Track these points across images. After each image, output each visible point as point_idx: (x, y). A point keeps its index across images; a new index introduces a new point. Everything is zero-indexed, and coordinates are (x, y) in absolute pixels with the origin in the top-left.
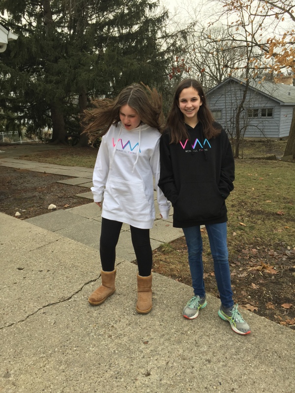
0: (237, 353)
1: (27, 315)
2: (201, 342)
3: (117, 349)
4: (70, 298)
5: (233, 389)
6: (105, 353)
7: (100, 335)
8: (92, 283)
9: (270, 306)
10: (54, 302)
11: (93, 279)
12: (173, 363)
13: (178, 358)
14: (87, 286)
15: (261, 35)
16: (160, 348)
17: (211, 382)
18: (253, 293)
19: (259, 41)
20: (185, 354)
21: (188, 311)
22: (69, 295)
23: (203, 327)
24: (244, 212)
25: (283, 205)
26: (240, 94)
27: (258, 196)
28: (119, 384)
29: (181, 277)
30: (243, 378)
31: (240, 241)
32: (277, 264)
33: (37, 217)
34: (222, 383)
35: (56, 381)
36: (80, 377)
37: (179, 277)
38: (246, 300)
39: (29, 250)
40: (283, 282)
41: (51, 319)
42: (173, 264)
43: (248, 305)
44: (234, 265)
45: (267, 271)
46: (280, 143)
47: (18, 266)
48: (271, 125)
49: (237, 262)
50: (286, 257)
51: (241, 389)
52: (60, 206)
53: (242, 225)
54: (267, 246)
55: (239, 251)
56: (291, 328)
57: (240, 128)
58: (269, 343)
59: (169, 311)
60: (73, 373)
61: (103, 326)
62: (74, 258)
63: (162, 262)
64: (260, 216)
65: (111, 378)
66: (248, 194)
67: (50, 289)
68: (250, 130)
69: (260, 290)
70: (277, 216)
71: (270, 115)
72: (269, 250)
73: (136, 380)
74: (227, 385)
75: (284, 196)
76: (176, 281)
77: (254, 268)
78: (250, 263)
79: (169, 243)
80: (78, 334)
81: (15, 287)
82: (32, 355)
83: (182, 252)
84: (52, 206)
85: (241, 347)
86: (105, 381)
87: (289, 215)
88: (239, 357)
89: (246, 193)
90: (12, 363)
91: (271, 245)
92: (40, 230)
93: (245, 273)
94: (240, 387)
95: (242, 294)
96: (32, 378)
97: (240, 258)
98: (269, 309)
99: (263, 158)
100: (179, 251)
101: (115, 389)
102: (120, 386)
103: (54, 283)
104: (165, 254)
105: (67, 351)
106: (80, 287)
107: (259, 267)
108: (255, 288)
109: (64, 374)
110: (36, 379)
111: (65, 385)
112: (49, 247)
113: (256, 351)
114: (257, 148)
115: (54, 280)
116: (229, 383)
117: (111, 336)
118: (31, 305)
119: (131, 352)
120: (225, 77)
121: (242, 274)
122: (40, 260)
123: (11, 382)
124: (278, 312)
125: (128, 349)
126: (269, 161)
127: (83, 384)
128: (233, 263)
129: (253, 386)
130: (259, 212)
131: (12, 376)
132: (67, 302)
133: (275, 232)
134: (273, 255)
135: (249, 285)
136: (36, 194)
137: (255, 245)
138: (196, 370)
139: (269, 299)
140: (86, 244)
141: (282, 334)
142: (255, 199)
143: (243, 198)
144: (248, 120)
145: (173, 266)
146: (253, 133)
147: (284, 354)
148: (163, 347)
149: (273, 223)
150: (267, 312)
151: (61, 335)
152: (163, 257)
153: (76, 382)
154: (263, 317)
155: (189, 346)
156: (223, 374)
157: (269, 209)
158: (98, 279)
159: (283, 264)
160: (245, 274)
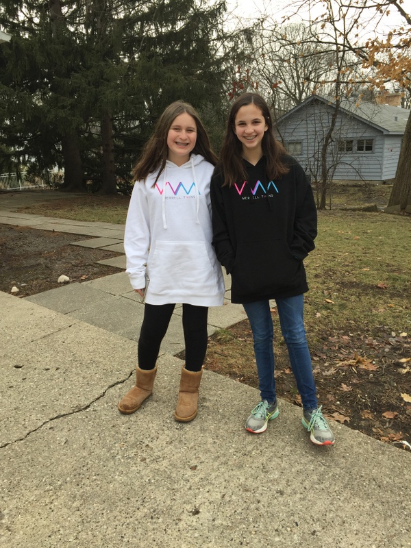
0: (320, 481)
1: (27, 432)
2: (270, 466)
3: (153, 477)
4: (88, 406)
5: (314, 532)
6: (137, 483)
7: (130, 458)
8: (119, 386)
9: (367, 415)
10: (65, 413)
11: (120, 380)
12: (231, 496)
13: (237, 489)
14: (112, 390)
15: (357, 35)
16: (213, 475)
17: (283, 522)
18: (343, 398)
19: (355, 44)
20: (249, 483)
21: (252, 423)
22: (87, 403)
23: (273, 445)
24: (332, 285)
25: (386, 275)
26: (327, 119)
27: (352, 263)
28: (155, 526)
29: (243, 376)
30: (327, 517)
31: (326, 325)
32: (377, 357)
33: (42, 294)
34: (299, 523)
35: (67, 524)
36: (102, 517)
37: (240, 376)
38: (333, 407)
39: (30, 340)
40: (385, 382)
41: (60, 436)
42: (233, 357)
43: (335, 415)
44: (318, 359)
45: (362, 366)
46: (382, 188)
47: (15, 363)
48: (371, 162)
49: (321, 355)
50: (390, 347)
51: (325, 532)
52: (75, 277)
53: (328, 303)
54: (363, 331)
55: (324, 339)
56: (395, 445)
57: (328, 167)
58: (364, 467)
59: (226, 423)
60: (91, 512)
61: (134, 445)
62: (94, 351)
63: (216, 355)
64: (354, 290)
65: (145, 519)
66: (339, 260)
67: (60, 395)
68: (341, 170)
69: (352, 394)
70: (378, 290)
71: (369, 148)
72: (366, 337)
73: (180, 520)
74: (306, 526)
75: (388, 262)
76: (236, 382)
77: (346, 362)
78: (339, 355)
79: (228, 328)
80: (99, 458)
81: (10, 392)
82: (34, 488)
83: (245, 341)
84: (63, 278)
85: (326, 473)
86: (136, 522)
87: (394, 288)
88: (322, 486)
89: (335, 257)
90: (5, 499)
91: (368, 330)
92: (45, 312)
93: (332, 369)
94: (323, 529)
95: (328, 399)
96: (34, 519)
97: (325, 348)
98: (365, 420)
99: (359, 210)
100: (240, 339)
101: (150, 534)
102: (157, 529)
103: (66, 386)
104: (221, 344)
105: (84, 481)
106: (102, 391)
107: (351, 361)
108: (346, 390)
109: (78, 513)
110: (39, 521)
111: (80, 528)
112: (59, 336)
113: (347, 478)
114: (352, 195)
115: (66, 382)
116: (308, 523)
117: (145, 459)
118: (33, 417)
119: (173, 481)
120: (306, 94)
121: (328, 371)
122: (46, 355)
123: (5, 526)
124: (377, 424)
125: (169, 477)
126: (368, 213)
127: (105, 527)
128: (316, 355)
129: (343, 528)
130: (353, 285)
131: (6, 517)
132: (84, 412)
133: (374, 312)
134: (371, 345)
135: (338, 386)
136: (42, 261)
137: (347, 330)
138: (263, 506)
139: (366, 406)
140: (111, 330)
141: (383, 454)
142: (348, 266)
143: (331, 264)
144: (339, 156)
145: (232, 361)
146: (345, 174)
147: (385, 482)
148: (217, 473)
149: (372, 299)
150: (363, 423)
151: (75, 458)
152: (218, 348)
153: (95, 525)
154: (357, 431)
155: (253, 472)
156: (301, 510)
157: (366, 281)
158: (127, 379)
159: (384, 357)
160: (332, 371)
